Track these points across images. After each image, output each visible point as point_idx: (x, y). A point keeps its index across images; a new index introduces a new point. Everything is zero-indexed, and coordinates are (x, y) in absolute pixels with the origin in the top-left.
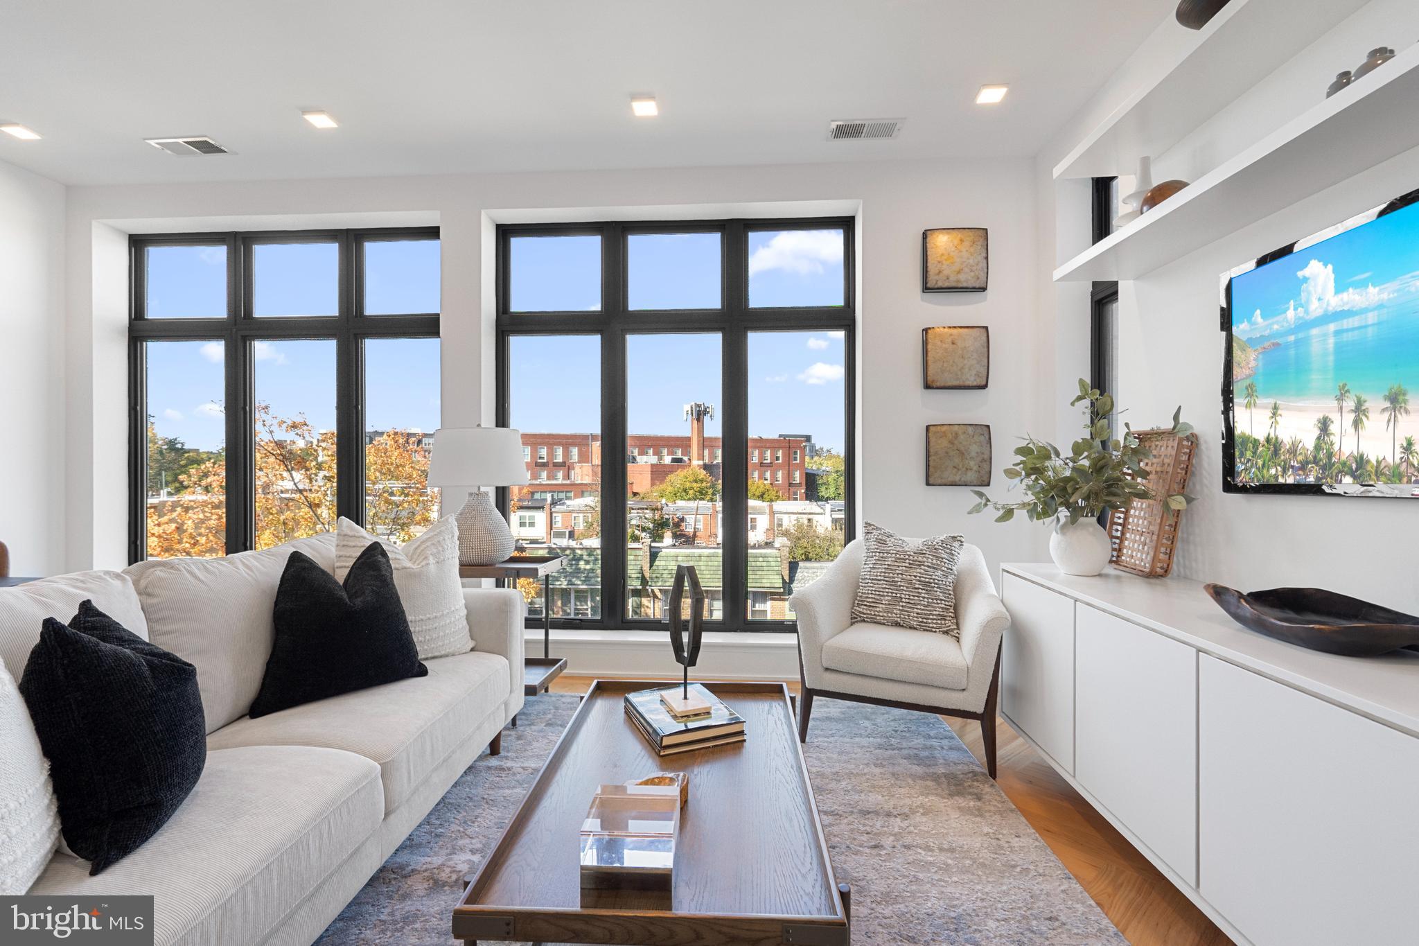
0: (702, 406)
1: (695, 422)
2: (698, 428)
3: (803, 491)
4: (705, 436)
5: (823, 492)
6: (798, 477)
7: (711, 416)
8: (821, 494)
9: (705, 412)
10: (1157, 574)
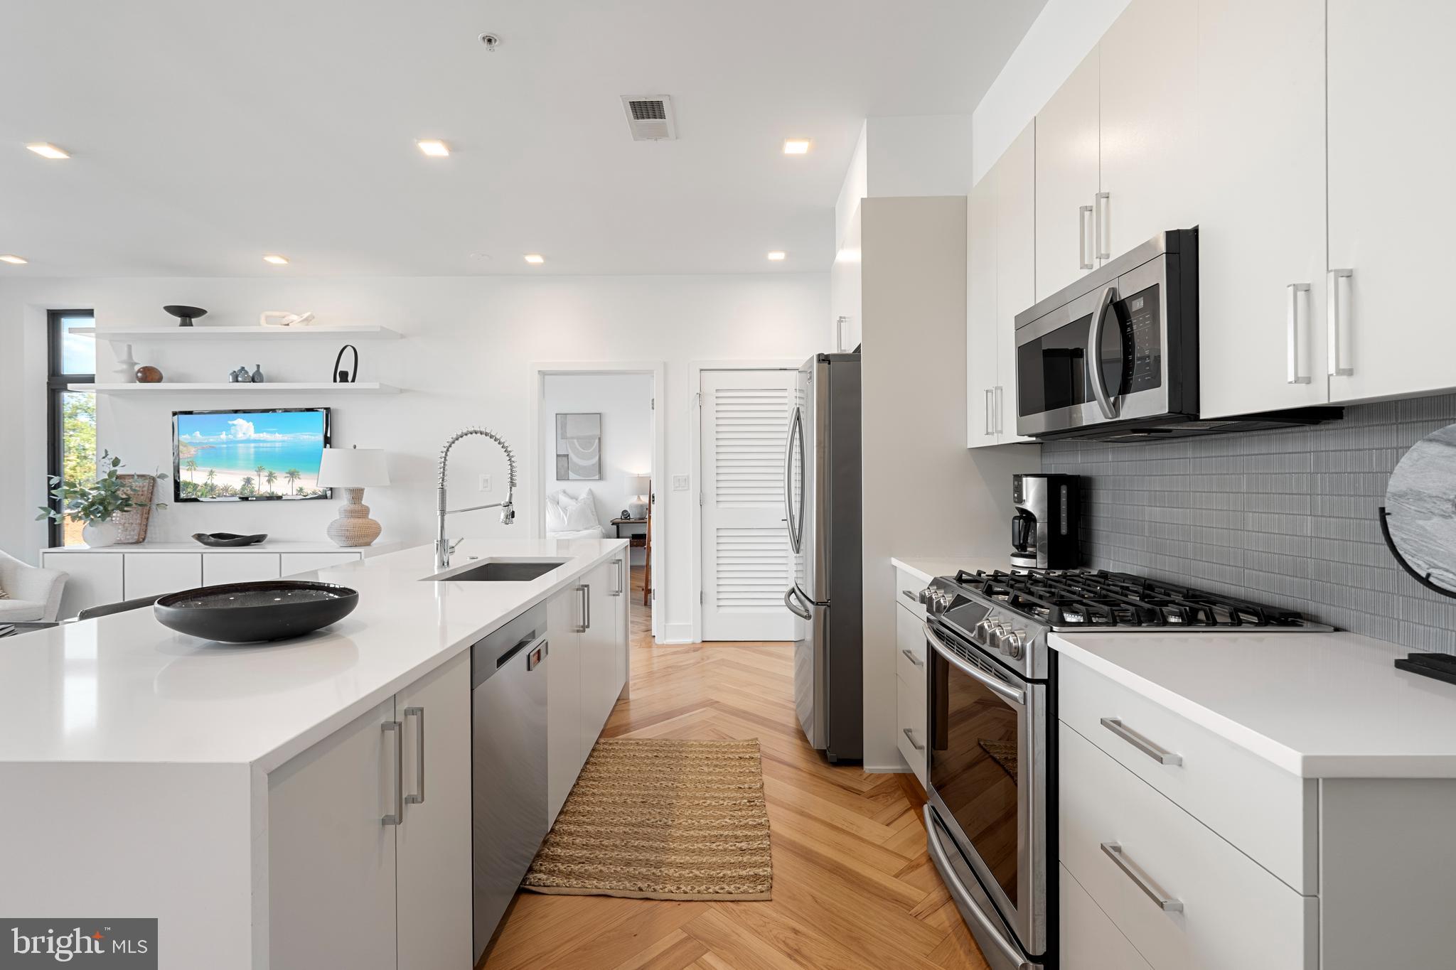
10: (139, 541)
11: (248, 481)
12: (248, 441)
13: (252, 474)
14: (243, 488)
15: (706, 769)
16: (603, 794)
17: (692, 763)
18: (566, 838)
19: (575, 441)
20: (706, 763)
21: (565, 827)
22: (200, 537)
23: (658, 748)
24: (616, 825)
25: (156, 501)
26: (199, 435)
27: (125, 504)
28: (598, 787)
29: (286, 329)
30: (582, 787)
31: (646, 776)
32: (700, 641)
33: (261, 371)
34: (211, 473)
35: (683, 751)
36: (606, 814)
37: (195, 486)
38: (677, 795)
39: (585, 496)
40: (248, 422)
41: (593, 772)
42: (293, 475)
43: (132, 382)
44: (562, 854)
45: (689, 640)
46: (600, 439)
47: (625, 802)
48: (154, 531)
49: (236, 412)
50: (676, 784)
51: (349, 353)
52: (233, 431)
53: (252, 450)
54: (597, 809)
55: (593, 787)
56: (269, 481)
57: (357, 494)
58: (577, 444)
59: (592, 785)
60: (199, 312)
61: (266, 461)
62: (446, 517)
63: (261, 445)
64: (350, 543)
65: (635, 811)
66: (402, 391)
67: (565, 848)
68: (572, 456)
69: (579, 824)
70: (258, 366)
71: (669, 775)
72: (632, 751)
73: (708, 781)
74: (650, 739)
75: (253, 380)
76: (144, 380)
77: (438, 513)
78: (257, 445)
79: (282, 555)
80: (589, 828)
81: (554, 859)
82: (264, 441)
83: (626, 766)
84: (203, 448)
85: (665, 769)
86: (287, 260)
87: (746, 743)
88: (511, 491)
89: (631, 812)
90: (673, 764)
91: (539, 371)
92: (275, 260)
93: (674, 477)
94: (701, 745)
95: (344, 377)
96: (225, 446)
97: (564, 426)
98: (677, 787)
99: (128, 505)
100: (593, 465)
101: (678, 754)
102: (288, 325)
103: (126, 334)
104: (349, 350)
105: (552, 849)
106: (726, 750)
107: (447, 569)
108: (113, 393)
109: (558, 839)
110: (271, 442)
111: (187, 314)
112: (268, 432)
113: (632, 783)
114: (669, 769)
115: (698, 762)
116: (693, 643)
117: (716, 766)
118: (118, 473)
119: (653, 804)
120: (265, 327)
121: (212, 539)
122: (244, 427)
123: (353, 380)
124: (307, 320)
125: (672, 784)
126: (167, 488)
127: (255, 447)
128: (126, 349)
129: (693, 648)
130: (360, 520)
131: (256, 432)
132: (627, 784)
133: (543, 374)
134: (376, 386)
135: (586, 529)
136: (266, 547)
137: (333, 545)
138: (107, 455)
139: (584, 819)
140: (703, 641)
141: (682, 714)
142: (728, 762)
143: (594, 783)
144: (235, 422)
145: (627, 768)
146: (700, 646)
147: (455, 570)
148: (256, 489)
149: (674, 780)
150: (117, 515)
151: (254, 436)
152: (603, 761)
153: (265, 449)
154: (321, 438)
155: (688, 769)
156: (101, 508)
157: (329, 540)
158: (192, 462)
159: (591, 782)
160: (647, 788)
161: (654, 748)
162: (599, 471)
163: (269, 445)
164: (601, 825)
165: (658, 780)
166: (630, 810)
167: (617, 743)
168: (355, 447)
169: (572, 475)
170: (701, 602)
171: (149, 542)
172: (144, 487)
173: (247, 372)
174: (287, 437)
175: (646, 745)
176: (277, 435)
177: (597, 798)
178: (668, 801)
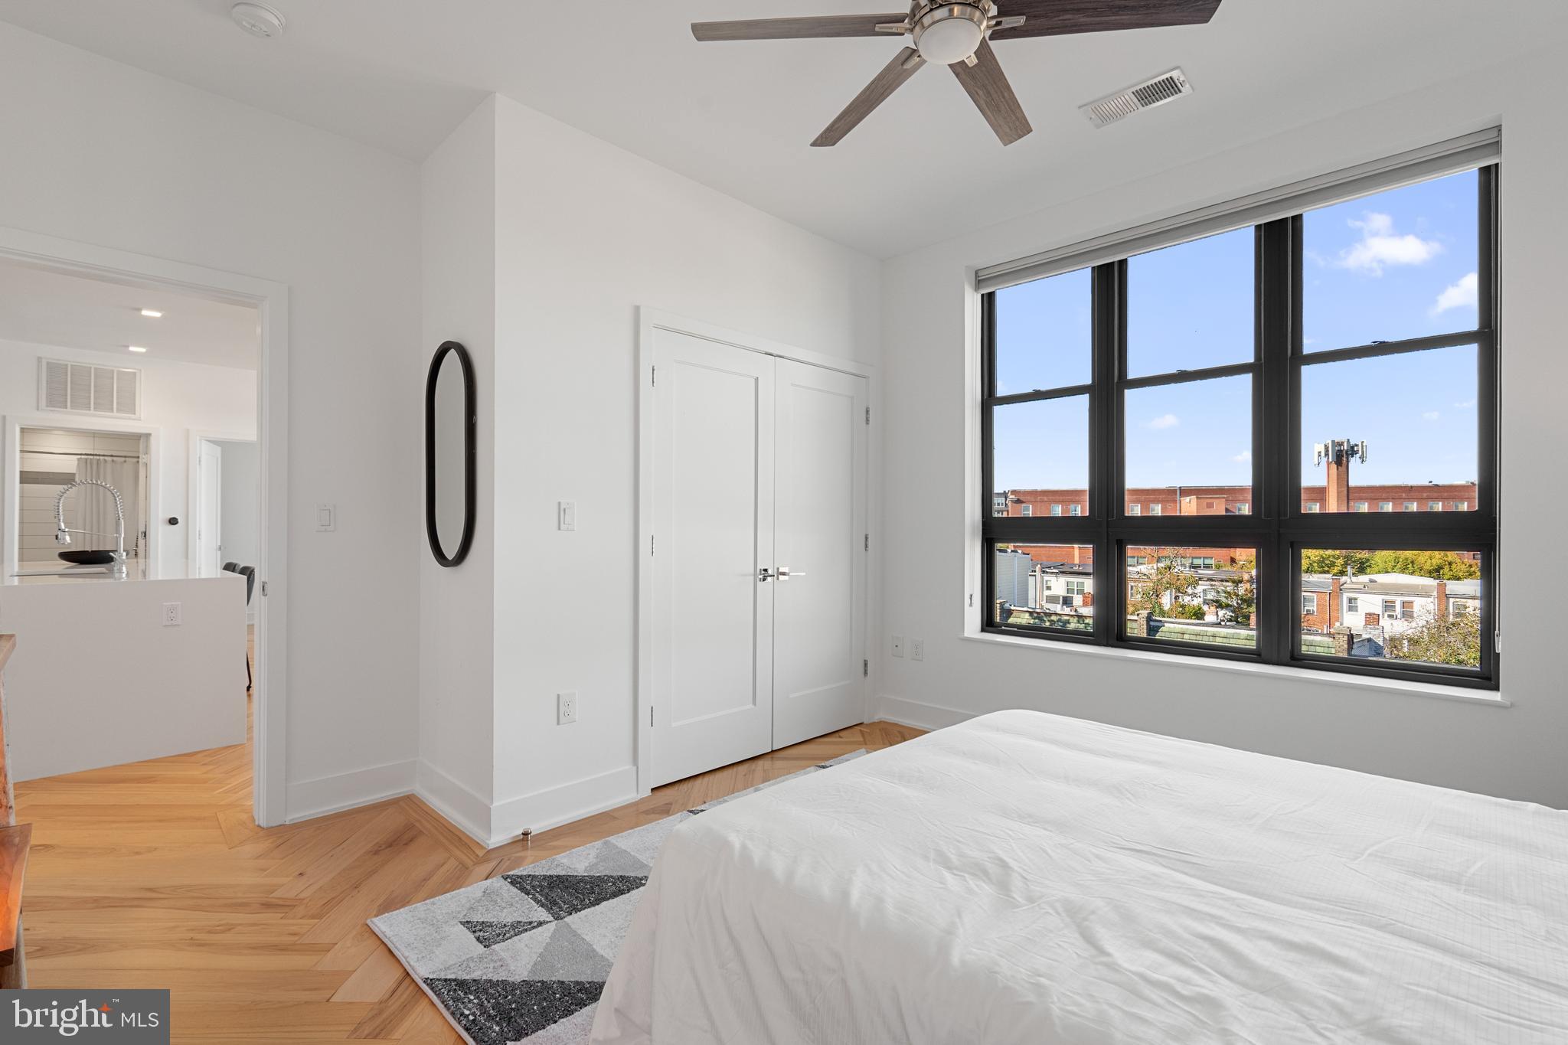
0: (1345, 444)
1: (1334, 466)
2: (1338, 475)
4: (1352, 483)
9: (1352, 451)
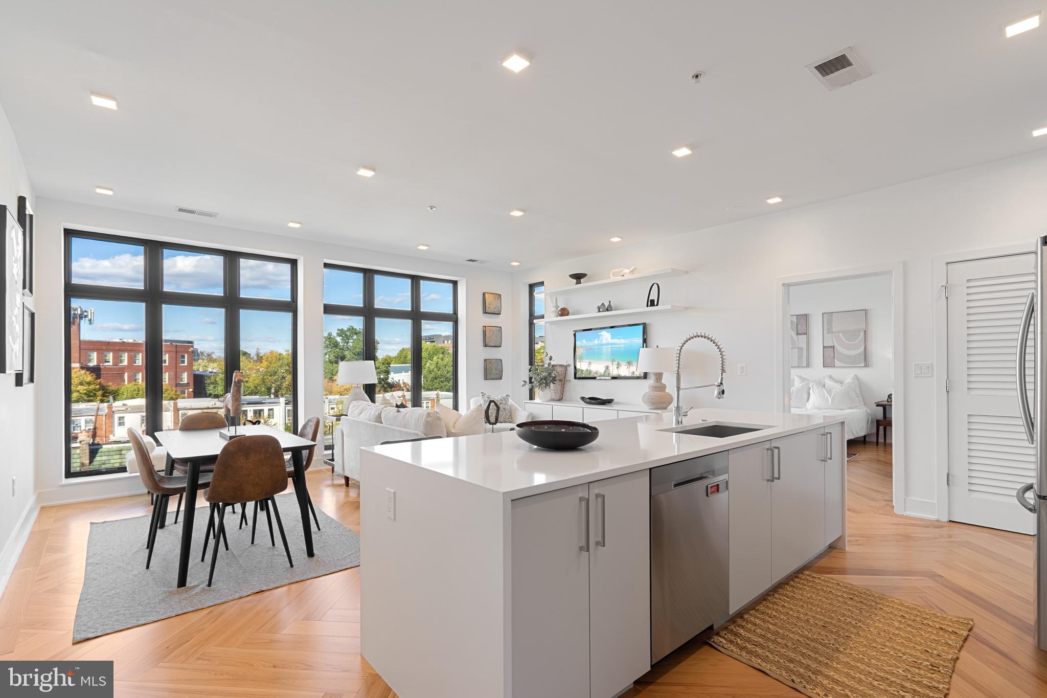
0: (79, 310)
3: (191, 390)
4: (81, 339)
5: (210, 389)
6: (185, 378)
7: (90, 320)
8: (208, 392)
9: (83, 315)
10: (560, 400)
11: (607, 368)
12: (608, 344)
13: (609, 364)
14: (605, 372)
15: (897, 624)
16: (791, 609)
17: (884, 615)
18: (750, 625)
19: (841, 334)
20: (900, 619)
21: (752, 619)
22: (583, 398)
23: (856, 593)
24: (793, 633)
25: (567, 379)
26: (585, 342)
27: (554, 380)
28: (789, 603)
29: (623, 278)
30: (776, 598)
31: (834, 609)
32: (946, 520)
33: (611, 304)
34: (590, 363)
35: (880, 603)
36: (789, 622)
37: (582, 371)
38: (858, 633)
39: (850, 381)
40: (608, 333)
41: (789, 591)
42: (629, 363)
43: (557, 316)
44: (743, 634)
45: (933, 517)
46: (865, 332)
47: (808, 620)
48: (567, 395)
49: (601, 329)
50: (860, 624)
51: (655, 288)
52: (601, 339)
53: (610, 350)
54: (782, 617)
55: (784, 601)
56: (617, 368)
57: (659, 376)
58: (843, 337)
59: (784, 599)
60: (583, 275)
61: (617, 356)
62: (681, 392)
63: (614, 346)
64: (654, 407)
65: (814, 630)
66: (686, 309)
67: (747, 631)
68: (837, 346)
69: (764, 621)
70: (610, 302)
71: (856, 615)
72: (830, 587)
73: (894, 634)
74: (851, 585)
75: (607, 310)
76: (562, 315)
77: (676, 389)
78: (612, 346)
79: (619, 411)
80: (771, 626)
81: (736, 634)
82: (615, 344)
83: (820, 596)
84: (586, 349)
85: (855, 610)
86: (621, 238)
87: (954, 619)
88: (722, 375)
89: (810, 629)
90: (864, 609)
91: (783, 284)
92: (616, 240)
93: (915, 365)
94: (902, 605)
95: (652, 303)
96: (597, 347)
97: (830, 323)
98: (860, 627)
99: (556, 380)
100: (858, 354)
101: (874, 603)
102: (623, 276)
103: (556, 292)
104: (655, 285)
105: (737, 628)
106: (928, 617)
107: (681, 426)
108: (552, 323)
109: (744, 624)
110: (619, 344)
111: (578, 277)
112: (617, 338)
113: (819, 610)
114: (858, 612)
115: (891, 616)
116: (938, 521)
117: (909, 625)
118: (552, 364)
119: (832, 631)
120: (613, 279)
121: (588, 400)
122: (606, 335)
123: (657, 305)
124: (632, 272)
125: (856, 623)
126: (571, 371)
127: (611, 348)
128: (555, 299)
129: (937, 525)
130: (660, 393)
131: (611, 339)
132: (814, 608)
133: (787, 286)
134: (669, 307)
135: (850, 408)
136: (614, 406)
137: (645, 408)
138: (547, 355)
139: (770, 620)
140: (950, 521)
141: (894, 575)
142: (924, 627)
143: (786, 599)
144: (602, 333)
145: (820, 598)
146: (946, 524)
147: (685, 426)
148: (611, 372)
149: (860, 621)
150: (552, 385)
151: (611, 341)
152: (801, 586)
153: (616, 349)
154: (641, 341)
155: (878, 618)
156: (544, 381)
157: (644, 405)
158: (581, 357)
159: (784, 598)
160: (832, 618)
161: (852, 592)
162: (865, 359)
163: (618, 346)
164: (781, 628)
165: (844, 615)
166: (810, 627)
167: (819, 578)
168: (658, 347)
169: (837, 363)
170: (948, 483)
171: (564, 400)
172: (562, 371)
173: (605, 306)
174: (627, 341)
175: (846, 587)
176: (622, 340)
177: (785, 609)
178: (847, 634)
